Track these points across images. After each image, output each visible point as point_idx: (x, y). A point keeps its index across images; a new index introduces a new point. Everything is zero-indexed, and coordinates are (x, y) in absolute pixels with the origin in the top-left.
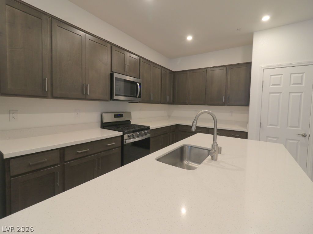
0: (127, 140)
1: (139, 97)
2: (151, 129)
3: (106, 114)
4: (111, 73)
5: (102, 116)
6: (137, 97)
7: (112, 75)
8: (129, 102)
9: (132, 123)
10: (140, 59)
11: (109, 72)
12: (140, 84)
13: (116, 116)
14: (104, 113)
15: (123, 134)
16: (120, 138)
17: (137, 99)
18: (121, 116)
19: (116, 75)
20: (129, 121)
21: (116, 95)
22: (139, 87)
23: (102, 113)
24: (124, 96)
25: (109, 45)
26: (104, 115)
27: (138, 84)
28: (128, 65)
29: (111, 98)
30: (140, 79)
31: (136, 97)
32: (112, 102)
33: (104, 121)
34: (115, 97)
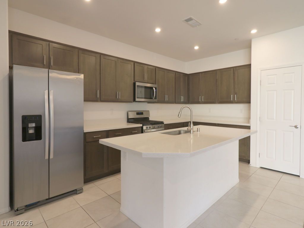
0: (145, 130)
1: (155, 99)
2: (164, 124)
3: (131, 112)
4: (134, 82)
5: (128, 113)
6: (154, 98)
7: (134, 84)
8: (148, 103)
9: (150, 119)
10: (155, 69)
11: (133, 82)
12: (156, 88)
13: (138, 114)
14: (129, 111)
15: (143, 126)
16: (141, 128)
17: (154, 100)
18: (142, 113)
19: (137, 84)
20: (148, 118)
21: (137, 98)
22: (155, 91)
23: (128, 111)
24: (145, 98)
25: (132, 63)
26: (130, 113)
27: (154, 89)
28: (146, 75)
29: (134, 100)
30: (155, 84)
31: (152, 99)
32: (134, 103)
33: (130, 117)
34: (137, 100)
